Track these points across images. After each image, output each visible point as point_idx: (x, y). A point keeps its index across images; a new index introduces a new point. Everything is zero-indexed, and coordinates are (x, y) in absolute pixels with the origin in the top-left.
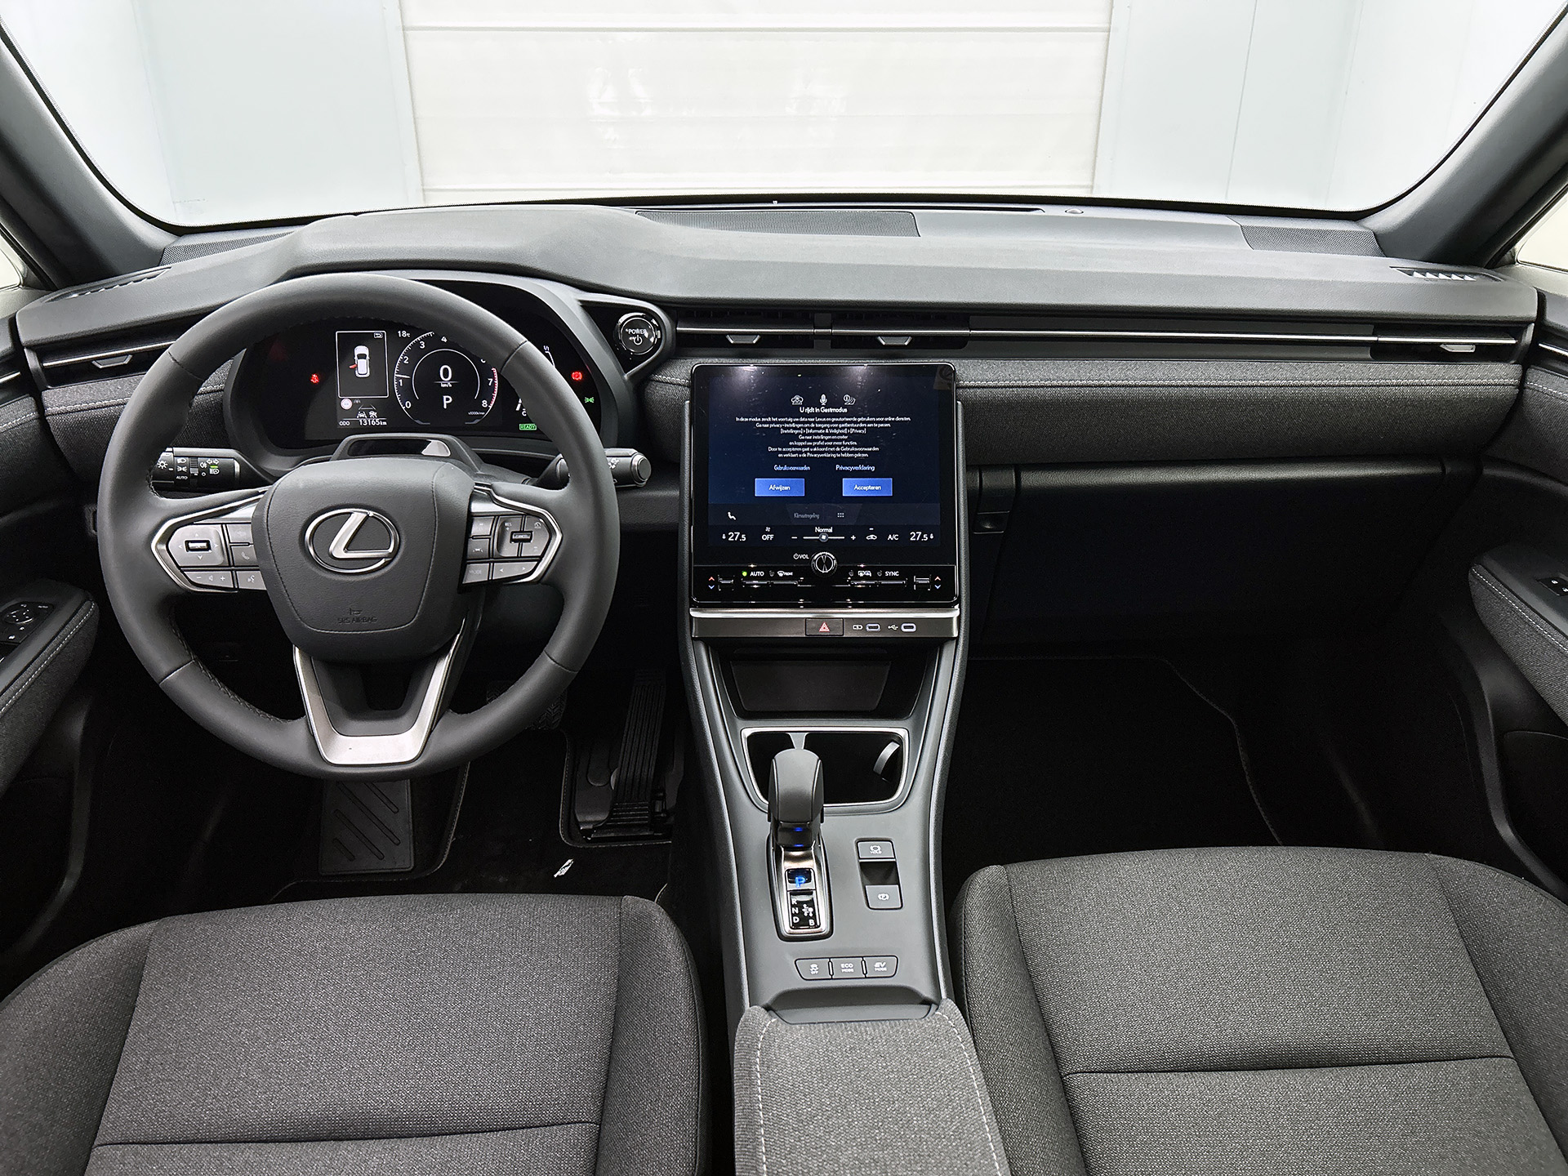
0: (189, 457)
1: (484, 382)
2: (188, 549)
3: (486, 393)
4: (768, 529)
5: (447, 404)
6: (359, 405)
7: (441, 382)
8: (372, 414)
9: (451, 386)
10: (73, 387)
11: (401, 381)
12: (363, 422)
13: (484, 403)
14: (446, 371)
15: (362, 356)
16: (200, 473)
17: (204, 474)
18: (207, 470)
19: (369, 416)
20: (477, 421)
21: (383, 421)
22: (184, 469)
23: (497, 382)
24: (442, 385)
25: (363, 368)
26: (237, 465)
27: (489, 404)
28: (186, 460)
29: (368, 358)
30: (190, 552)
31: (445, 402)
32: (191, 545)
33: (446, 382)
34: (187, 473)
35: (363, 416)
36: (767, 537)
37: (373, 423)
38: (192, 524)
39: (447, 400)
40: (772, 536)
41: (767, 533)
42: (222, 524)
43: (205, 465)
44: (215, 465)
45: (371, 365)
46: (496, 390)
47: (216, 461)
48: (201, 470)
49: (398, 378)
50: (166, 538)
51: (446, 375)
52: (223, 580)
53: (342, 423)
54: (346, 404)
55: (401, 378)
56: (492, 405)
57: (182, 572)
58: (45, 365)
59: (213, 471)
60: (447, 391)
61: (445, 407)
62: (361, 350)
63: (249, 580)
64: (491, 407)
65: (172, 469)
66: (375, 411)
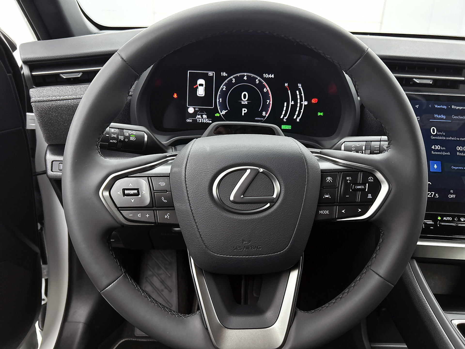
0: (118, 129)
1: (265, 102)
2: (124, 195)
3: (265, 108)
4: (452, 191)
5: (244, 113)
6: (198, 111)
7: (242, 101)
8: (204, 116)
9: (247, 103)
10: (48, 88)
12: (199, 121)
13: (264, 114)
14: (245, 95)
15: (201, 85)
16: (124, 139)
17: (126, 140)
18: (128, 137)
19: (202, 117)
21: (210, 120)
22: (115, 136)
23: (271, 102)
24: (242, 103)
25: (201, 92)
26: (146, 136)
27: (266, 114)
28: (117, 130)
29: (204, 86)
30: (125, 197)
31: (243, 112)
32: (126, 192)
33: (245, 101)
34: (117, 139)
35: (199, 117)
36: (452, 196)
37: (205, 121)
38: (127, 177)
39: (244, 111)
40: (454, 196)
41: (451, 194)
42: (148, 177)
43: (128, 135)
44: (134, 135)
45: (206, 90)
46: (271, 106)
47: (134, 132)
48: (125, 137)
49: (219, 98)
50: (109, 188)
51: (245, 97)
52: (147, 216)
53: (188, 121)
54: (191, 110)
55: (221, 98)
56: (268, 115)
57: (119, 211)
58: (33, 73)
59: (132, 138)
60: (245, 106)
61: (243, 114)
62: (201, 81)
63: (166, 217)
64: (267, 116)
65: (108, 135)
66: (206, 115)
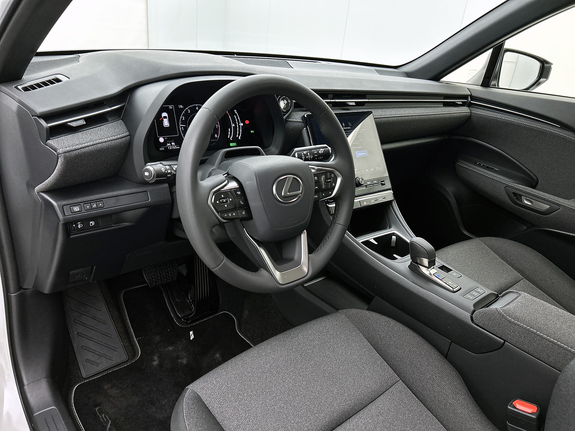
2: (220, 203)
3: (216, 131)
6: (167, 140)
8: (173, 144)
11: (182, 128)
12: (170, 148)
13: (216, 135)
15: (165, 117)
19: (172, 145)
20: (214, 143)
21: (178, 147)
22: (170, 171)
23: (219, 126)
25: (166, 123)
27: (218, 136)
28: (168, 167)
29: (168, 118)
35: (169, 145)
37: (174, 148)
45: (170, 121)
46: (219, 130)
49: (181, 127)
53: (161, 149)
54: (161, 140)
55: (183, 126)
57: (219, 214)
58: (49, 125)
62: (165, 114)
63: (243, 213)
65: (166, 172)
66: (174, 142)
